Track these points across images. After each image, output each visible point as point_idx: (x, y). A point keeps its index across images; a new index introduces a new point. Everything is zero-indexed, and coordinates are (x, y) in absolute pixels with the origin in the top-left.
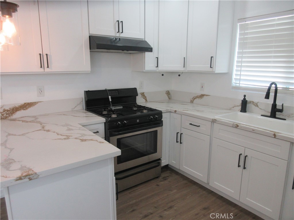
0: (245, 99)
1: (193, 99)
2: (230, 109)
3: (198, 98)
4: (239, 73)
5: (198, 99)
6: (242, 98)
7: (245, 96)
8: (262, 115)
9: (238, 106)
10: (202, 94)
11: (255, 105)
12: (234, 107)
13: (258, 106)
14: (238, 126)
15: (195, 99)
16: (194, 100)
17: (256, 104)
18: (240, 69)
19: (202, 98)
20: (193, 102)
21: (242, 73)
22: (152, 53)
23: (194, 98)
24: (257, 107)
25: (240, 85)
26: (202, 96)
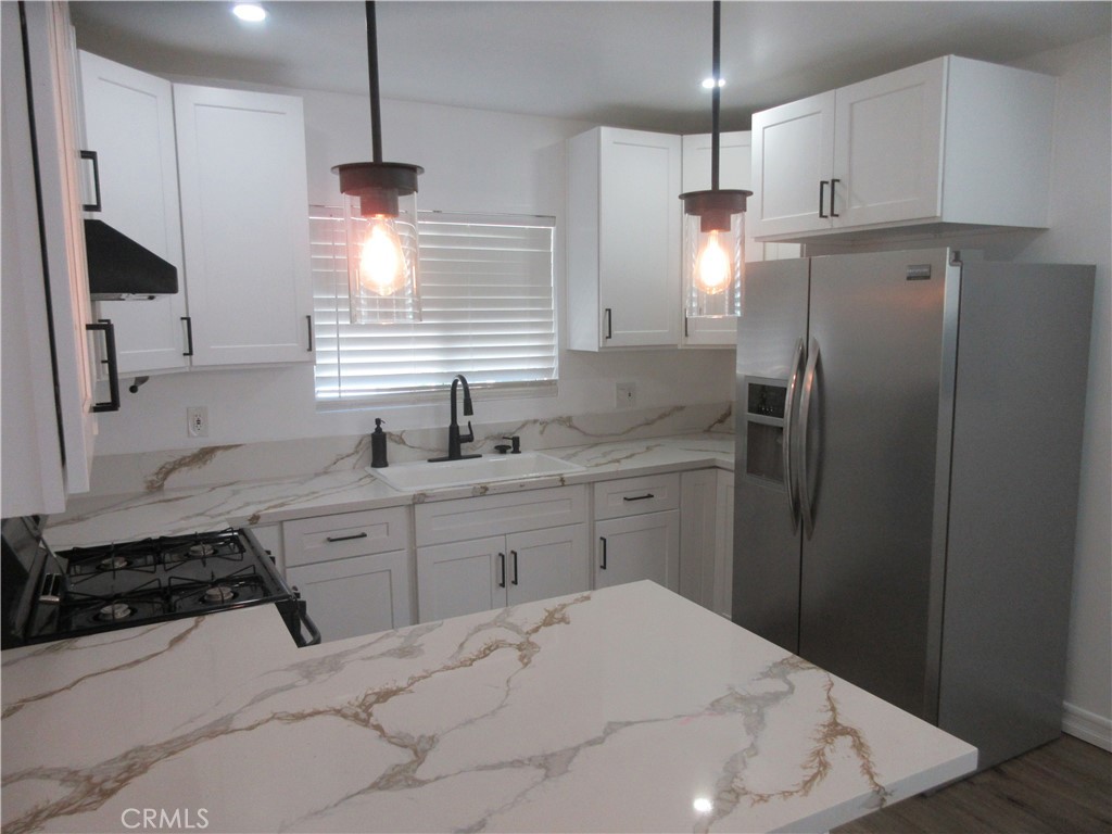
0: (378, 430)
1: (157, 474)
2: (326, 473)
3: (186, 465)
4: (335, 361)
5: (185, 469)
6: (372, 429)
7: (378, 422)
8: (430, 461)
9: (348, 456)
10: (203, 449)
11: (396, 442)
12: (338, 460)
13: (404, 443)
14: (486, 489)
15: (168, 473)
16: (164, 479)
17: (397, 439)
18: (335, 349)
19: (205, 463)
20: (160, 487)
21: (344, 360)
22: (173, 296)
23: (166, 471)
24: (402, 446)
25: (343, 395)
26: (205, 454)
